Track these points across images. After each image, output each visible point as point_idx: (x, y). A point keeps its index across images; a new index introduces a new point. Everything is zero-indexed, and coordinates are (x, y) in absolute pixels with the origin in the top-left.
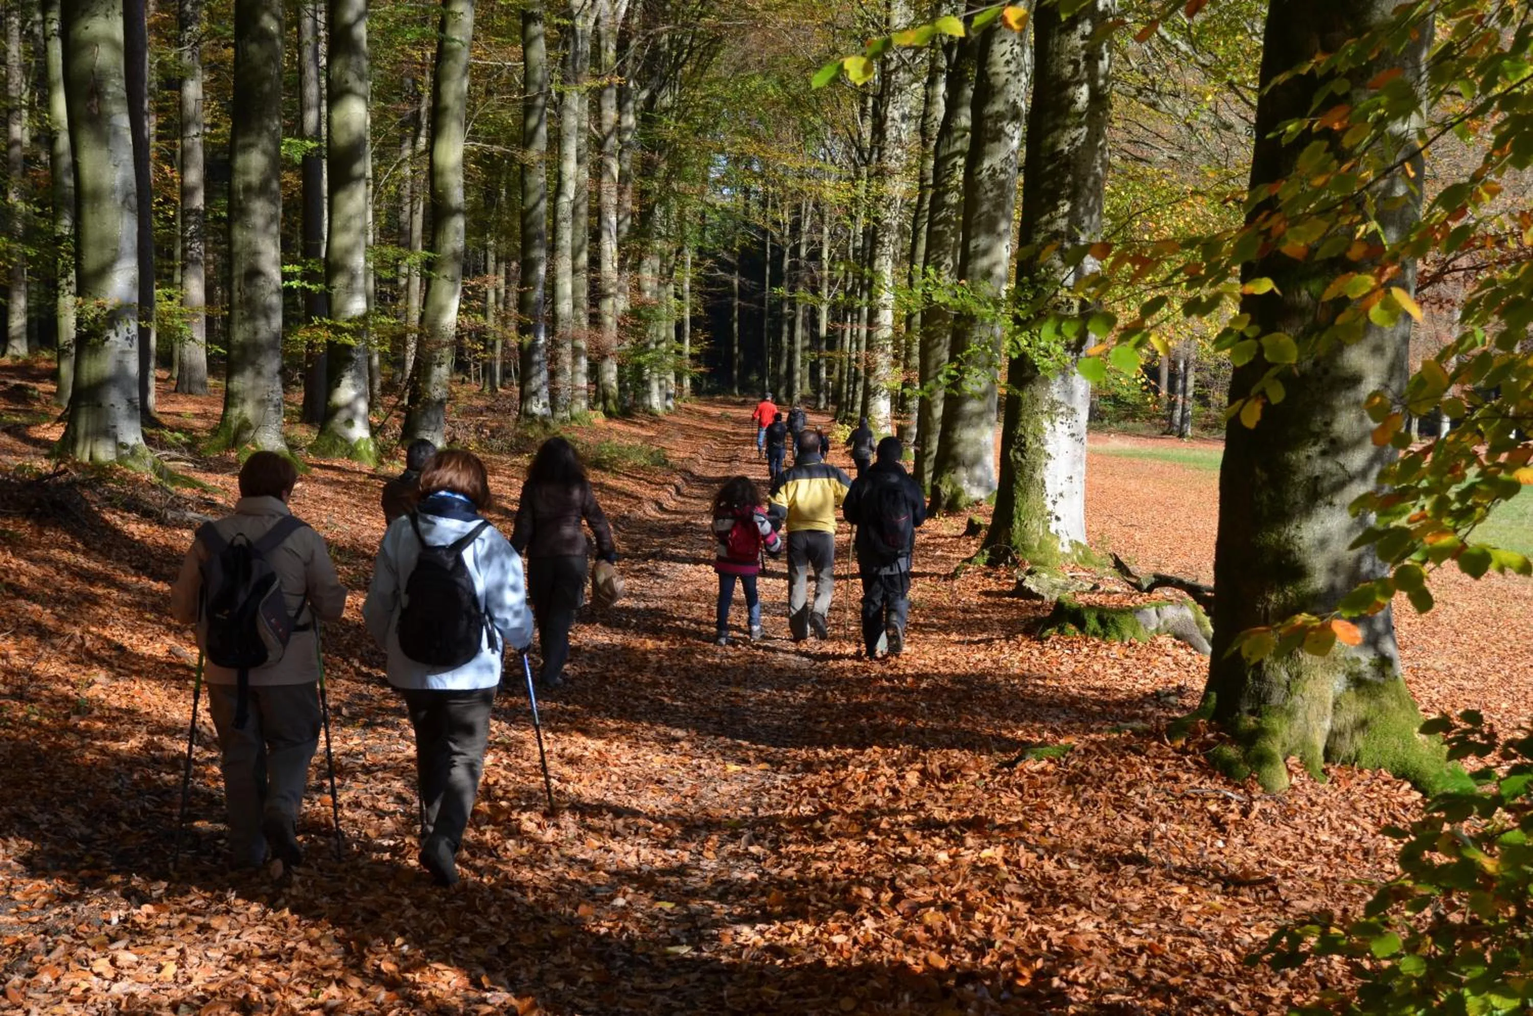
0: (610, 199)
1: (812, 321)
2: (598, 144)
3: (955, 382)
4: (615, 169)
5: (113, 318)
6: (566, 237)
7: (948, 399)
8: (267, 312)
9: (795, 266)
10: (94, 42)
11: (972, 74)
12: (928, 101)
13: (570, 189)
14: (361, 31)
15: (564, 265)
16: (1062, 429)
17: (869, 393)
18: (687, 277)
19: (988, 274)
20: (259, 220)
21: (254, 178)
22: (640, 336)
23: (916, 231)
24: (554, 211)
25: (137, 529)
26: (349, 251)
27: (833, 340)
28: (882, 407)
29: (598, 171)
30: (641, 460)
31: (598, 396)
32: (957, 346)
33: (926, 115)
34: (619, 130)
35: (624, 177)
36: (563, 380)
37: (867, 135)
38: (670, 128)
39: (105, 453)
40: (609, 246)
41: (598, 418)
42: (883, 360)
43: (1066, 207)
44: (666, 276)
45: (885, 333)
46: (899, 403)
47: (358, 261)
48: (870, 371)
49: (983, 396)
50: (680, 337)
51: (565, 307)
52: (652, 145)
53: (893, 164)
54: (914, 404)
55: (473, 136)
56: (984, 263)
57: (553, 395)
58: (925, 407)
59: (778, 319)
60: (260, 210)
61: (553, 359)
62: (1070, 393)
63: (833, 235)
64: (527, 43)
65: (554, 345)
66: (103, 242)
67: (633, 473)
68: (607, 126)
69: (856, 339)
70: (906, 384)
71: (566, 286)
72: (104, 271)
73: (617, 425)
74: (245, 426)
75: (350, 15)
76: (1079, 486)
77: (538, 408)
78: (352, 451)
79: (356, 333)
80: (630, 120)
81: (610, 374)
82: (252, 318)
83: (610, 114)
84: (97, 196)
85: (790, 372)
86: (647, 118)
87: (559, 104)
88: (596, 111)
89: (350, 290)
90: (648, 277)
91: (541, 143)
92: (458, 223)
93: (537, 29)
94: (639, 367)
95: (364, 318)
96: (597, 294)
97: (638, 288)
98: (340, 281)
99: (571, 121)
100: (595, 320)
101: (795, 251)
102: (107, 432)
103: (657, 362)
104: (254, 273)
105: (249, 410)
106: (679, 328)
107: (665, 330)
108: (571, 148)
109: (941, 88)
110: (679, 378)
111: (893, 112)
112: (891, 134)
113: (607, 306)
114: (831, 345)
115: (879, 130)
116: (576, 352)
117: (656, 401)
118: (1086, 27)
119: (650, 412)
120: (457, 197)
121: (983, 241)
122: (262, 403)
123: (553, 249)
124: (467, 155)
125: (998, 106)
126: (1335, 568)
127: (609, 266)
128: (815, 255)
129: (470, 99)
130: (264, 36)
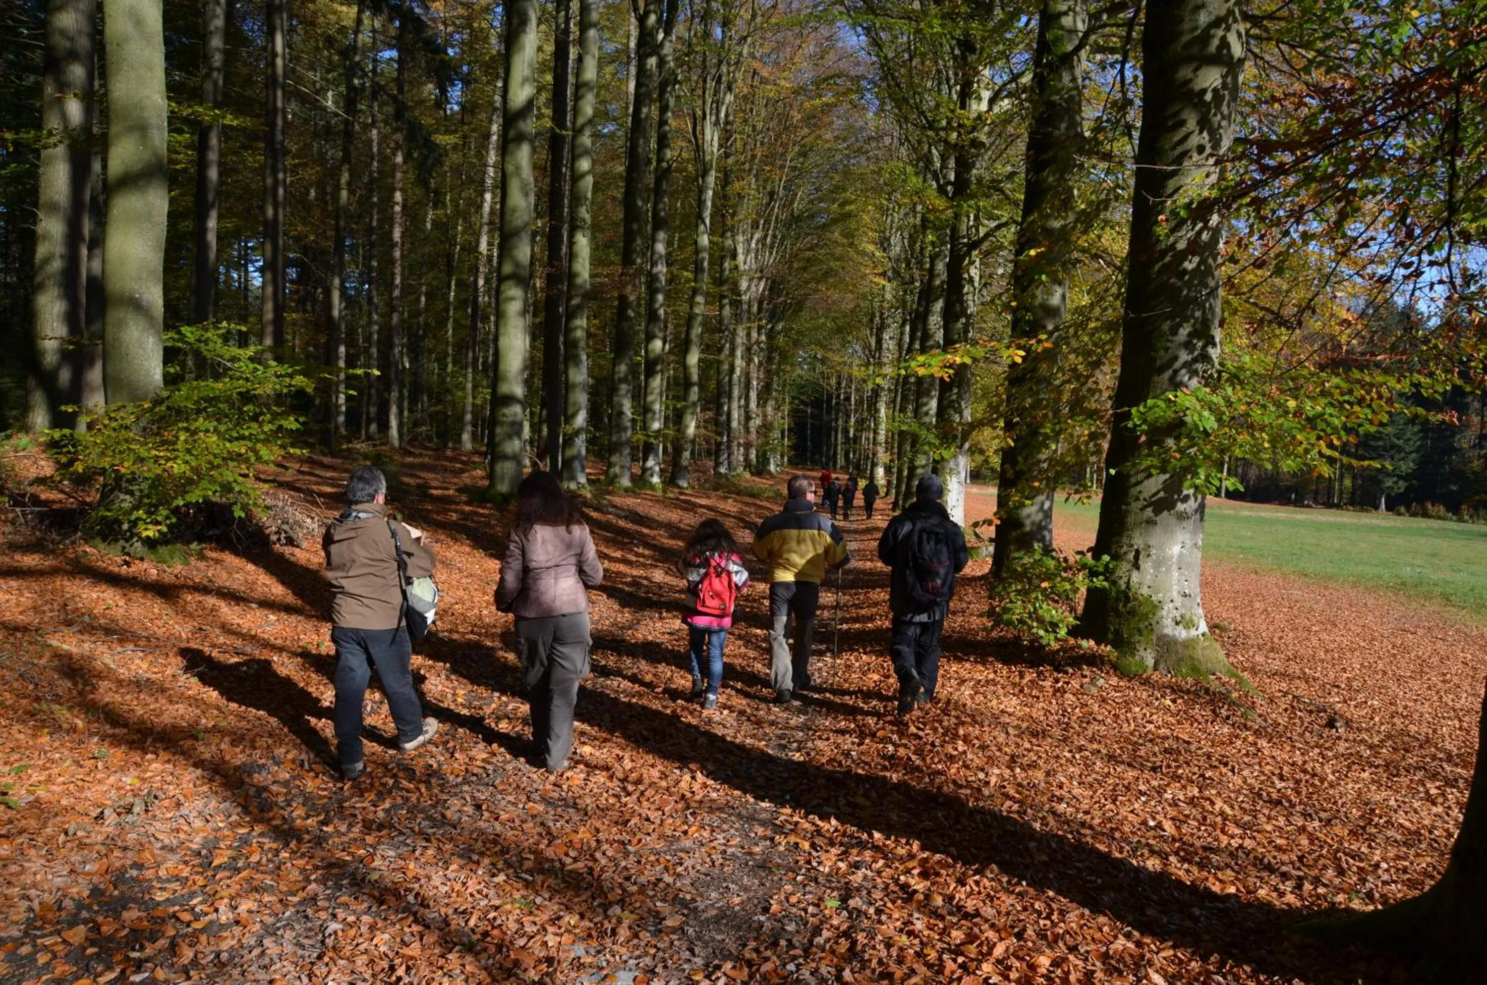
0: (754, 375)
1: (846, 431)
2: (748, 349)
3: (912, 461)
4: (756, 360)
5: (577, 433)
6: (736, 392)
7: (909, 468)
8: (625, 429)
9: (838, 404)
10: (576, 328)
11: (920, 327)
12: (902, 333)
13: (738, 371)
14: (661, 312)
15: (735, 405)
16: (954, 479)
17: (874, 465)
18: (786, 409)
19: (927, 414)
20: (623, 392)
21: (622, 375)
22: (766, 437)
23: (896, 391)
24: (730, 380)
25: (594, 515)
26: (653, 402)
27: (856, 439)
28: (880, 472)
29: (749, 361)
30: (771, 494)
31: (747, 465)
32: (913, 445)
33: (901, 340)
34: (758, 342)
35: (760, 363)
36: (733, 457)
37: (873, 344)
38: (781, 340)
39: (573, 486)
40: (753, 395)
41: (747, 475)
42: (881, 450)
43: (955, 391)
44: (777, 409)
45: (882, 438)
46: (888, 470)
47: (657, 407)
48: (874, 455)
49: (923, 467)
50: (783, 438)
51: (734, 424)
52: (771, 348)
53: (885, 360)
54: (895, 470)
55: (702, 352)
56: (925, 409)
57: (729, 464)
58: (900, 471)
59: (830, 429)
60: (624, 387)
61: (729, 447)
62: (957, 465)
63: (857, 390)
64: (721, 307)
65: (729, 441)
66: (575, 403)
67: (768, 499)
68: (753, 340)
69: (868, 439)
70: (892, 461)
71: (735, 415)
72: (575, 415)
73: (757, 479)
74: (616, 476)
75: (657, 306)
76: (961, 503)
77: (723, 470)
78: (652, 487)
79: (656, 438)
80: (763, 338)
81: (753, 456)
82: (619, 432)
83: (754, 335)
84: (574, 386)
85: (835, 454)
86: (771, 335)
87: (734, 333)
88: (749, 335)
89: (653, 419)
90: (769, 410)
91: (726, 351)
92: (696, 389)
93: (726, 301)
94: (765, 452)
95: (659, 431)
96: (748, 418)
97: (765, 416)
98: (649, 415)
99: (739, 341)
100: (747, 430)
101: (838, 396)
102: (573, 478)
103: (774, 450)
104: (621, 413)
105: (617, 469)
106: (783, 433)
107: (776, 434)
108: (739, 353)
109: (908, 328)
110: (782, 456)
111: (886, 336)
112: (885, 346)
113: (752, 423)
114: (855, 442)
115: (879, 342)
116: (739, 445)
117: (772, 468)
118: (963, 320)
119: (770, 473)
120: (695, 378)
121: (925, 400)
122: (622, 467)
123: (730, 398)
124: (700, 360)
125: (931, 343)
126: (1033, 524)
127: (753, 405)
128: (848, 399)
129: (701, 337)
130: (629, 319)
